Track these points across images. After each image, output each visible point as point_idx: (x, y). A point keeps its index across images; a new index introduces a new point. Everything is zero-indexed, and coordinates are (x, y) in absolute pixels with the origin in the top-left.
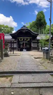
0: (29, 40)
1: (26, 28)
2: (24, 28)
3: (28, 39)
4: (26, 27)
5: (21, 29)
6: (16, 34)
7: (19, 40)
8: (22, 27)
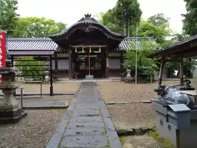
0: (100, 51)
1: (92, 22)
2: (86, 21)
3: (97, 49)
4: (92, 18)
5: (80, 23)
6: (67, 38)
7: (76, 51)
8: (83, 19)
